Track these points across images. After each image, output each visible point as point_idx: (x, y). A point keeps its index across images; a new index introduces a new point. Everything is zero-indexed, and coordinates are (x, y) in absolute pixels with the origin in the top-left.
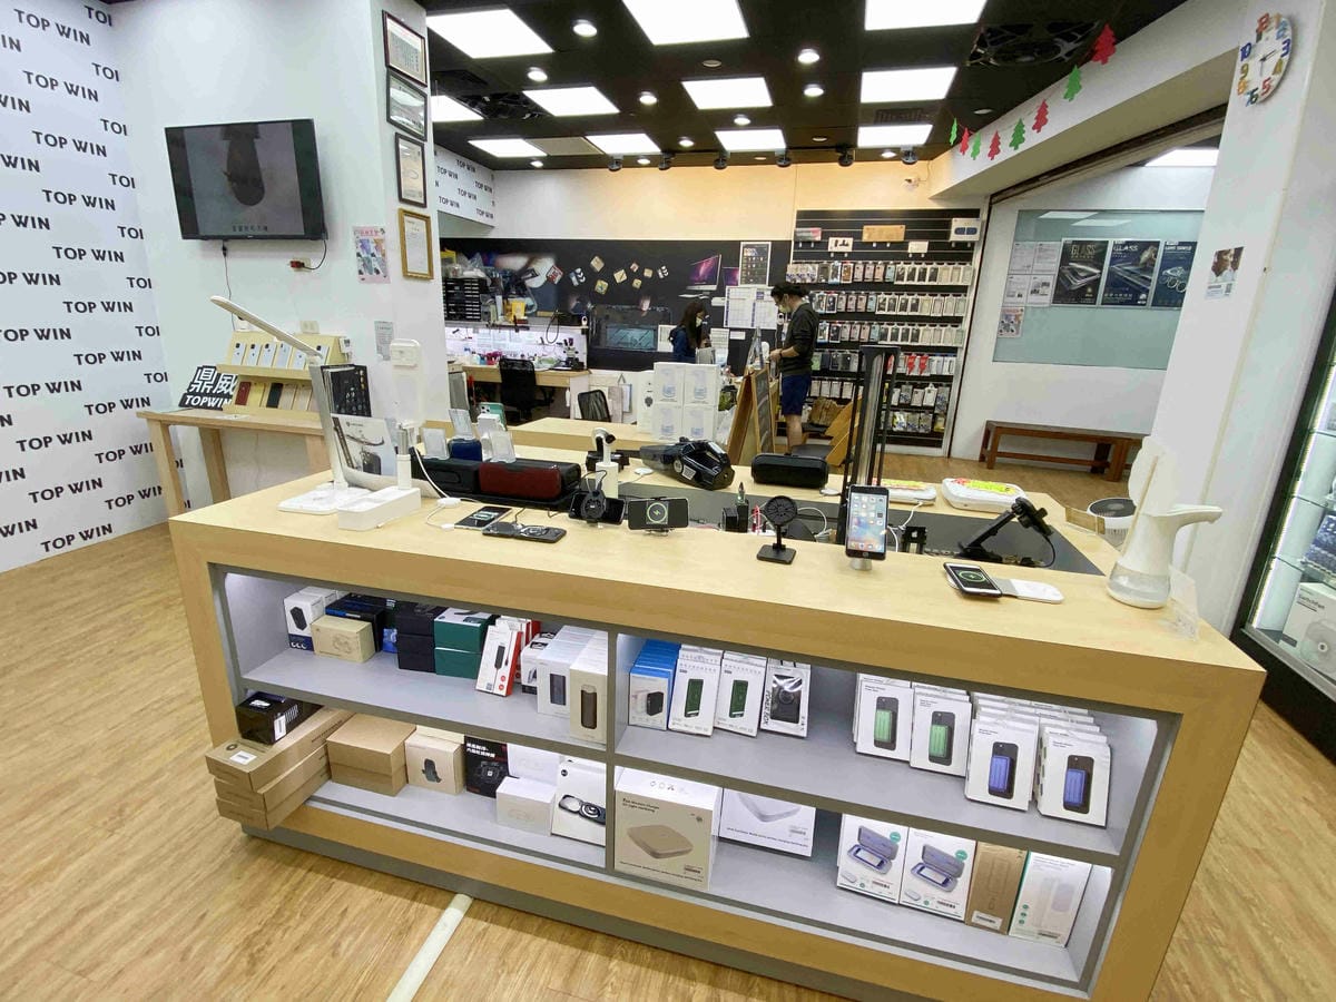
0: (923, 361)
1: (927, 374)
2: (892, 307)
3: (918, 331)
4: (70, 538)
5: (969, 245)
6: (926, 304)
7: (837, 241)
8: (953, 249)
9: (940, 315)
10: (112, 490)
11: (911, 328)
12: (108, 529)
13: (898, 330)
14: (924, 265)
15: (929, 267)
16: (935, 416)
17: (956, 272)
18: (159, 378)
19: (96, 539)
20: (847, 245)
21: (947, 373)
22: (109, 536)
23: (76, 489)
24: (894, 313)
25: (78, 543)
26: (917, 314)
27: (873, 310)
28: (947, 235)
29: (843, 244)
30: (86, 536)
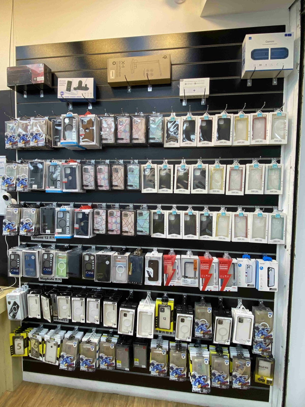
0: (224, 268)
1: (234, 289)
2: (165, 182)
3: (210, 218)
5: (275, 83)
6: (217, 176)
7: (70, 83)
8: (249, 89)
9: (241, 193)
11: (197, 213)
13: (178, 216)
14: (206, 116)
15: (215, 119)
16: (254, 359)
17: (259, 125)
20: (86, 88)
21: (267, 289)
24: (170, 191)
26: (205, 192)
27: (136, 187)
28: (238, 67)
29: (80, 87)
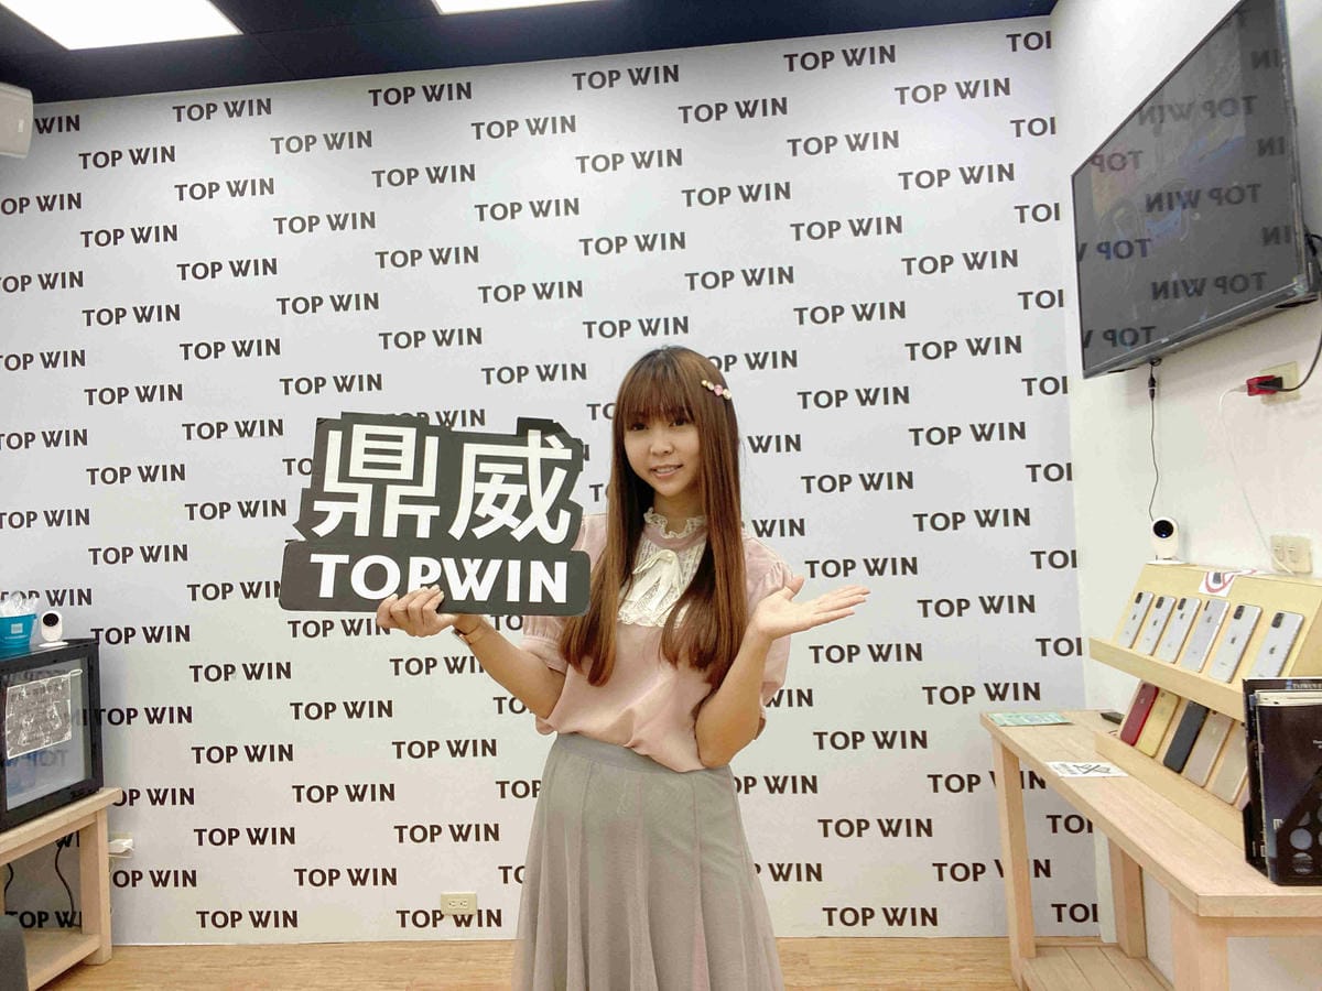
4: (866, 915)
10: (950, 844)
12: (930, 917)
18: (1064, 647)
19: (907, 929)
22: (928, 930)
23: (889, 829)
25: (878, 925)
30: (894, 918)
